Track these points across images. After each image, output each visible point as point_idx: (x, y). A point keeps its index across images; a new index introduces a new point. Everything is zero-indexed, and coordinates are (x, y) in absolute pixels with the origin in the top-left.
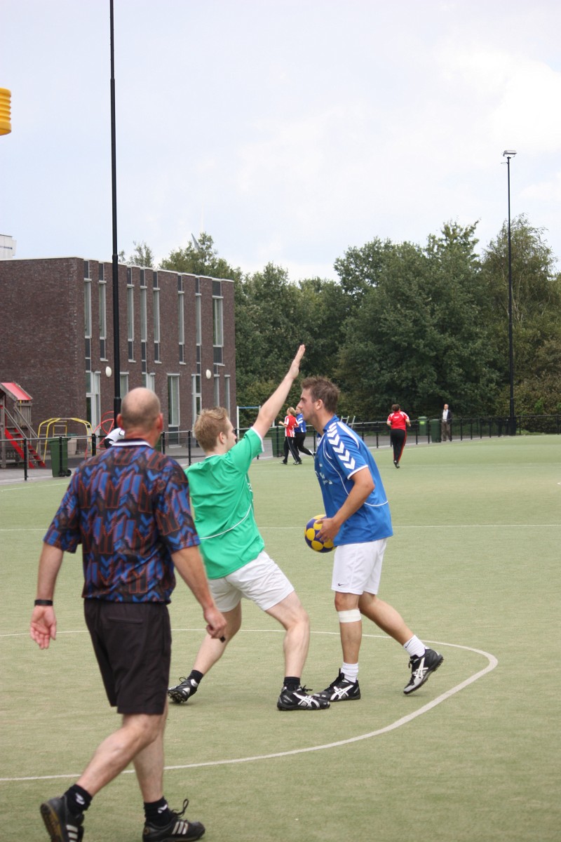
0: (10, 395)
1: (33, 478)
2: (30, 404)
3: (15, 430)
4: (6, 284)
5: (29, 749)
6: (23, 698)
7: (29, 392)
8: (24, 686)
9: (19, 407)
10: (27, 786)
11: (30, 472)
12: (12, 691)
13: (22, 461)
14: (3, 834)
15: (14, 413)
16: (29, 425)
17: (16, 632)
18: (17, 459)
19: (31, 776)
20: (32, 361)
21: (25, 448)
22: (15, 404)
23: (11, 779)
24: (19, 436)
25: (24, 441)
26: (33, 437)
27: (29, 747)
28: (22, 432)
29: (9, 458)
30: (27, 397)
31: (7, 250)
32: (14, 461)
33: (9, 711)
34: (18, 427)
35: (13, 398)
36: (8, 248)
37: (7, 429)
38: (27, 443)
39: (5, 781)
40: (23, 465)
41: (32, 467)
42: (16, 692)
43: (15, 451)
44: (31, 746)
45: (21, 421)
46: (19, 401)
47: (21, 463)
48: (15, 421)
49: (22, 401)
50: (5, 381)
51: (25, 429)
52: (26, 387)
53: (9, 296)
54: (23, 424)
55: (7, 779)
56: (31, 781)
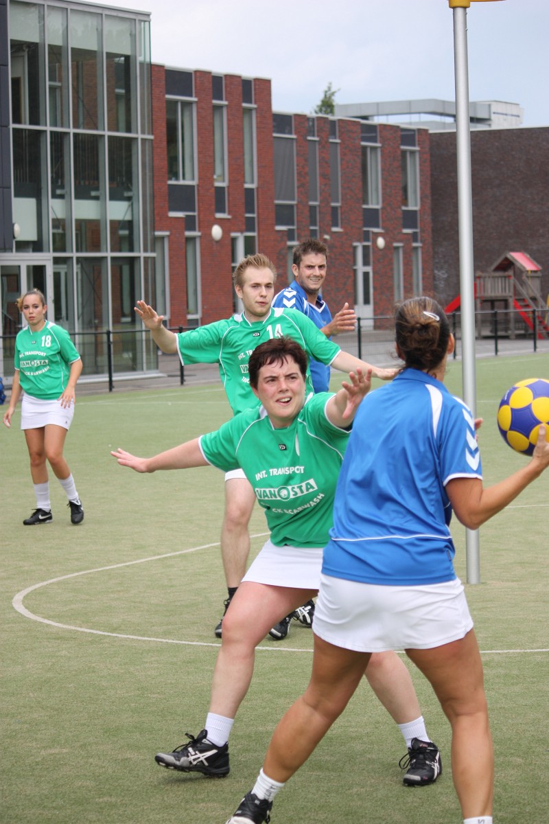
0: (518, 265)
1: (543, 349)
2: (539, 274)
3: (524, 300)
4: (514, 153)
5: (540, 621)
6: (535, 569)
7: (539, 262)
8: (536, 557)
9: (528, 277)
10: (539, 658)
11: (539, 343)
12: (524, 563)
13: (531, 331)
14: (514, 705)
15: (523, 283)
16: (538, 294)
17: (527, 504)
18: (526, 330)
19: (543, 648)
20: (541, 231)
21: (534, 319)
22: (524, 275)
23: (523, 651)
24: (528, 306)
25: (534, 312)
26: (542, 307)
27: (541, 619)
28: (530, 302)
29: (519, 329)
30: (536, 267)
31: (514, 117)
32: (522, 332)
33: (520, 583)
34: (527, 297)
35: (522, 268)
36: (502, 114)
37: (516, 300)
38: (536, 314)
39: (517, 653)
40: (532, 336)
41: (541, 338)
42: (527, 563)
43: (524, 322)
44: (542, 617)
45: (530, 291)
46: (528, 271)
47: (530, 334)
48: (524, 291)
49: (532, 271)
50: (513, 250)
51: (534, 299)
52: (535, 257)
53: (517, 165)
54: (532, 294)
55: (518, 651)
56: (543, 653)
